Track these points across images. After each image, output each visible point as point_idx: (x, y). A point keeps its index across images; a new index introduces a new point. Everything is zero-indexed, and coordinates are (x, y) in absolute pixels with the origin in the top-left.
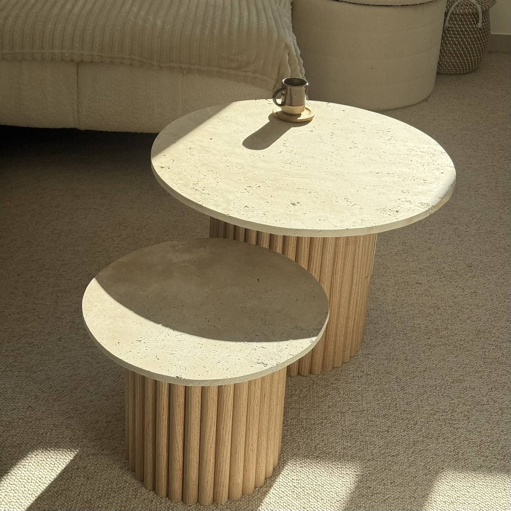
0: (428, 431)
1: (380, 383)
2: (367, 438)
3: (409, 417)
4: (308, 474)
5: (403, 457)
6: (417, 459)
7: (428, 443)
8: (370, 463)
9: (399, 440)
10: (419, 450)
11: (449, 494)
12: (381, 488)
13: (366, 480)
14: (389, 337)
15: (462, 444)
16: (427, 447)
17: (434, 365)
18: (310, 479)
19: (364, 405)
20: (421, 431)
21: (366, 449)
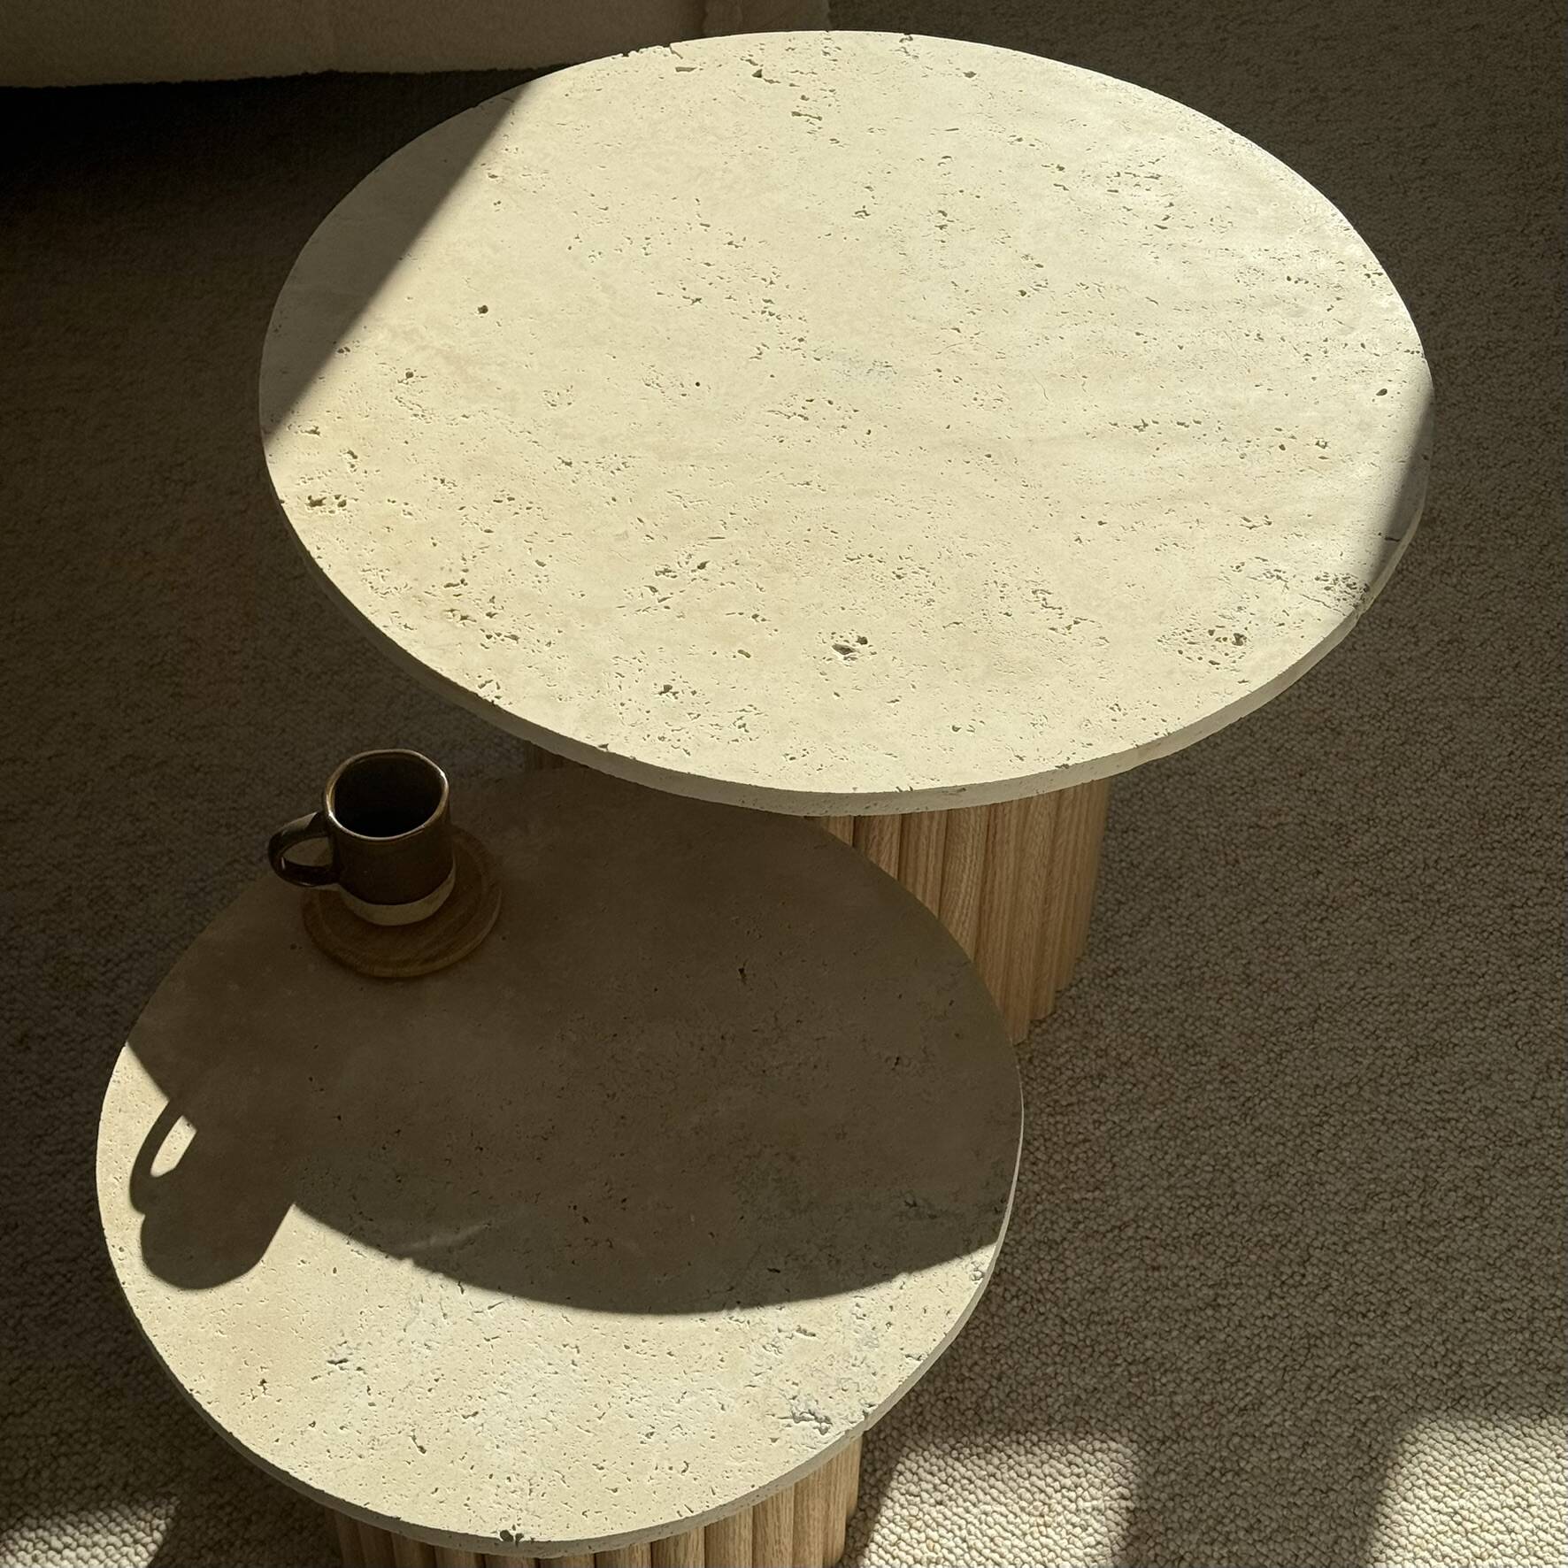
0: (1350, 1283)
1: (1167, 1094)
2: (1149, 1343)
3: (1280, 1230)
4: (964, 1533)
5: (1278, 1410)
6: (1326, 1413)
7: (1358, 1339)
8: (1170, 1452)
9: (1256, 1340)
10: (1327, 1374)
11: (1447, 1550)
12: (1216, 1555)
13: (1161, 1529)
14: (1180, 886)
15: (1469, 1325)
16: (1355, 1357)
17: (1343, 991)
18: (974, 1553)
19: (1123, 1202)
20: (1326, 1288)
21: (1150, 1395)
